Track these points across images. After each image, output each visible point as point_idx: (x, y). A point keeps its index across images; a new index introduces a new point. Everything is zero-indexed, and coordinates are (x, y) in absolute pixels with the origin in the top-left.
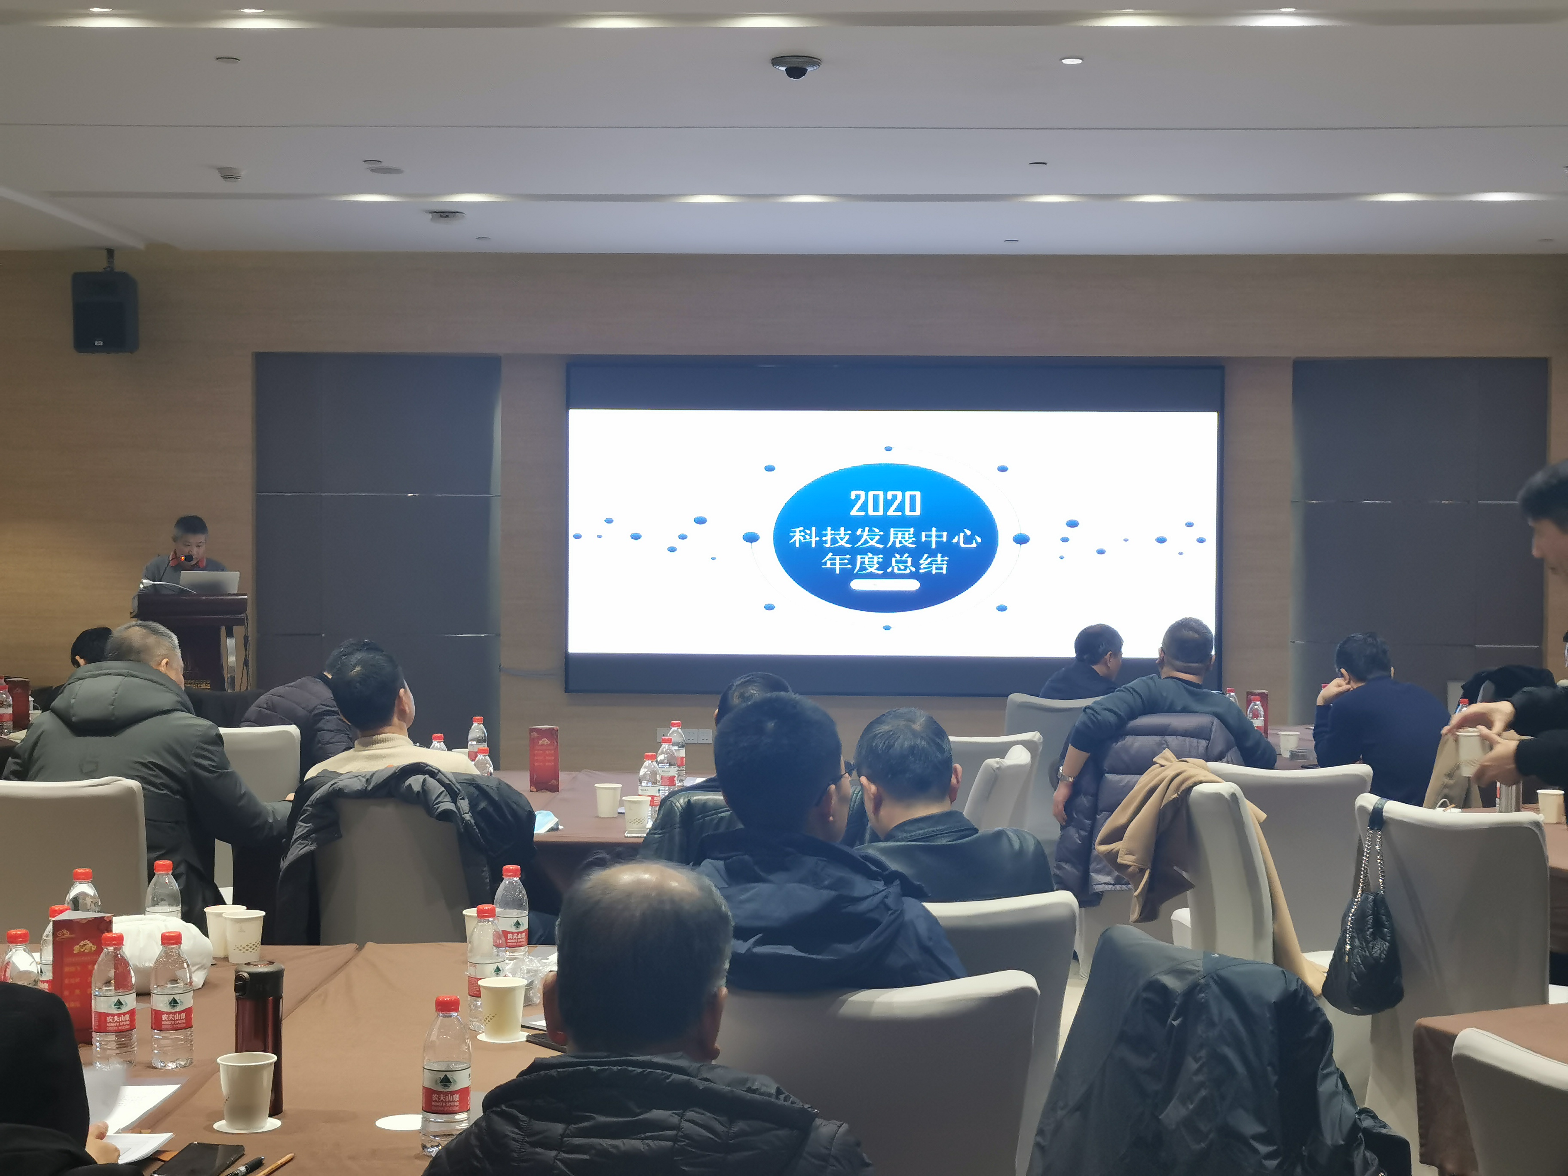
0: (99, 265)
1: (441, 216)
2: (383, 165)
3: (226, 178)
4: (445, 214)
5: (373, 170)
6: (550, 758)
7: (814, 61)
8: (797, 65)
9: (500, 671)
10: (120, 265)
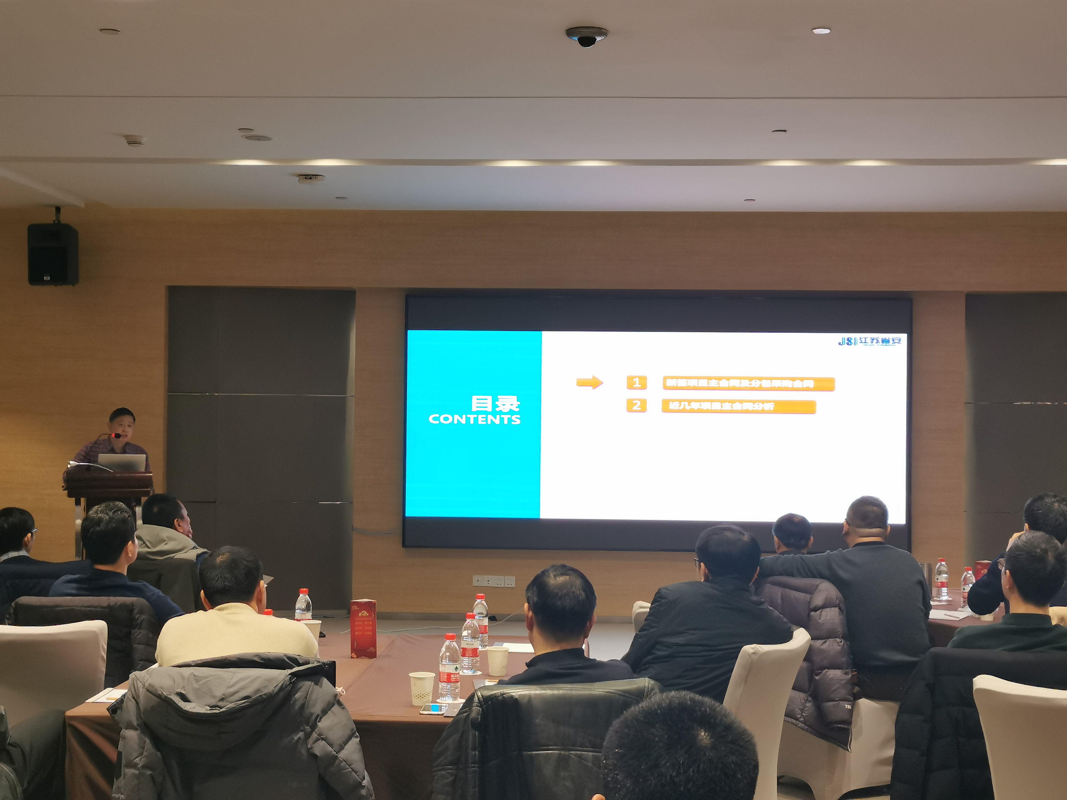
0: (49, 218)
1: (306, 178)
2: (253, 133)
3: (131, 143)
4: (309, 177)
5: (249, 138)
6: (368, 628)
7: (602, 32)
8: (587, 35)
9: (353, 530)
10: (65, 218)
